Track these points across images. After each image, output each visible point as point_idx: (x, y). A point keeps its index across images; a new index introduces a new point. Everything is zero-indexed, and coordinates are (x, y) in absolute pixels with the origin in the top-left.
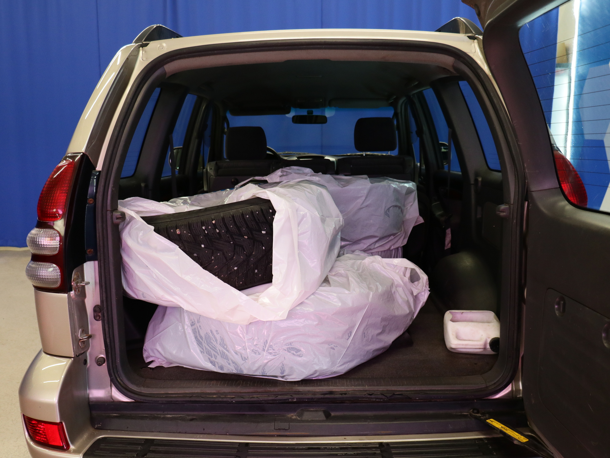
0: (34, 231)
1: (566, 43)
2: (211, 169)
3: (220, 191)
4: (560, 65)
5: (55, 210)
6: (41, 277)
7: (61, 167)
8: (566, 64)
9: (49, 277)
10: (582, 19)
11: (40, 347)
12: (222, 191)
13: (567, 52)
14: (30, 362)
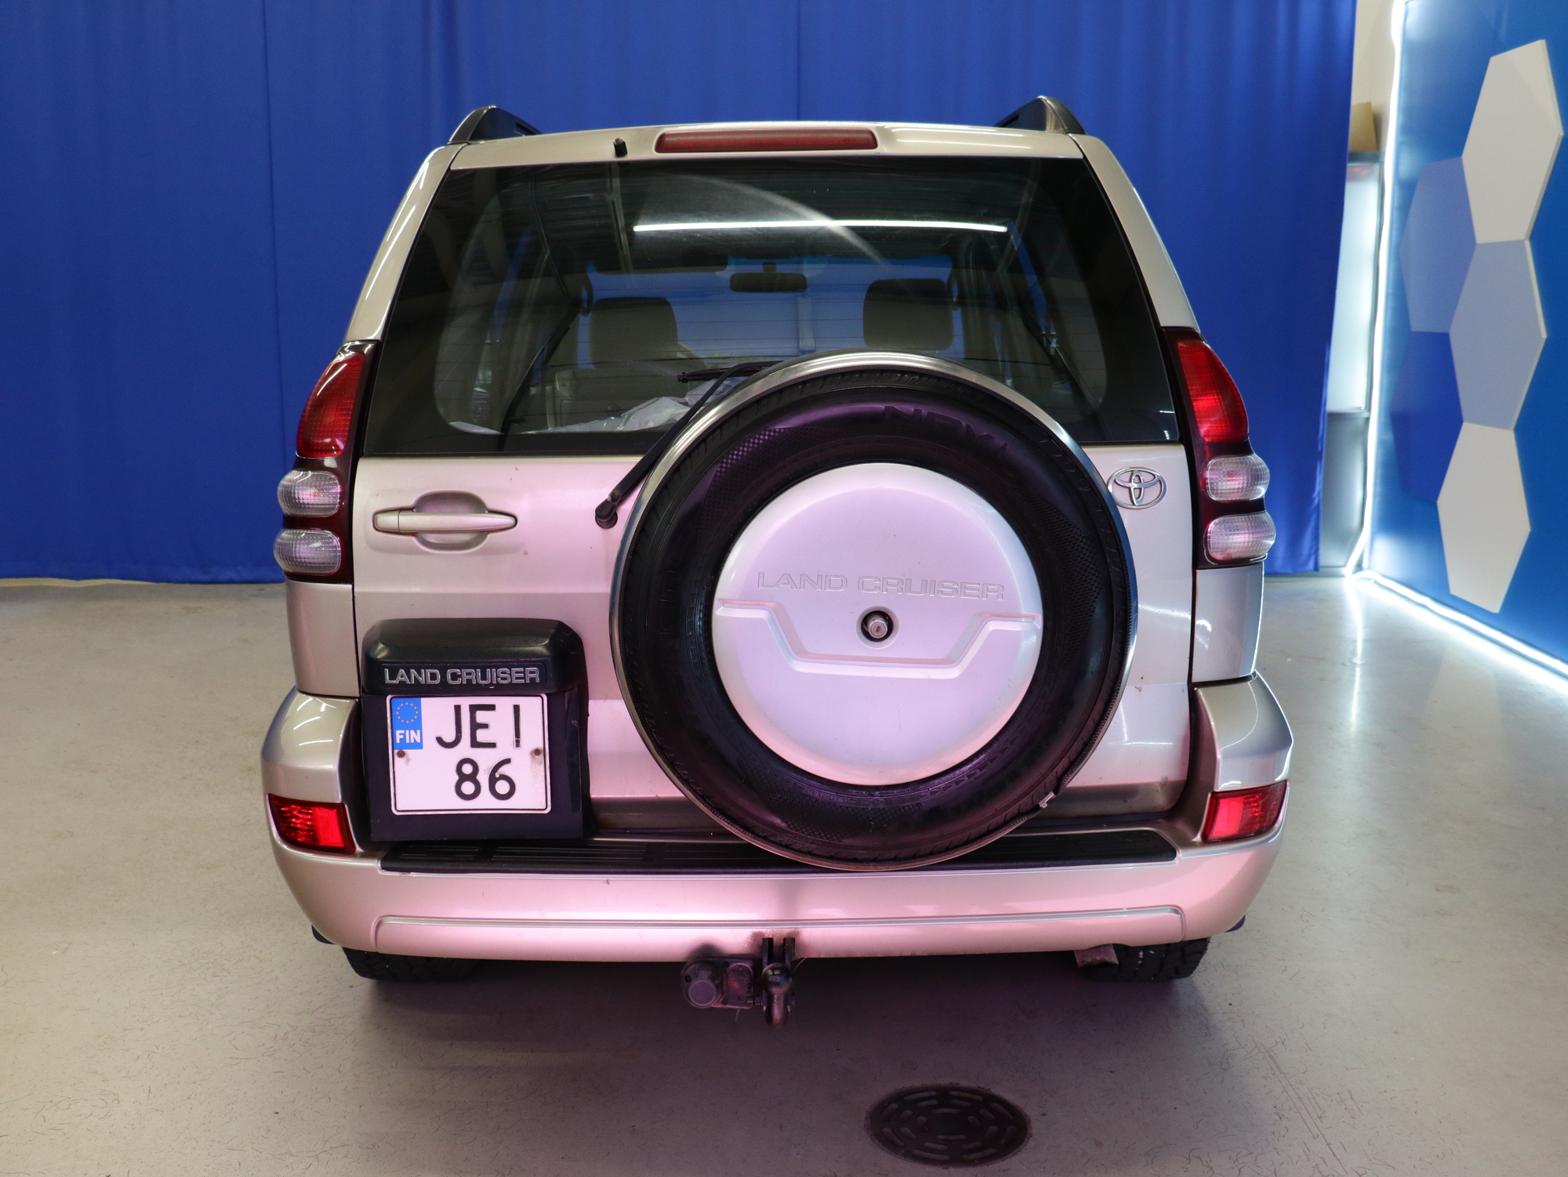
0: (294, 476)
1: (1376, 103)
2: (564, 385)
3: (597, 421)
4: (1356, 157)
5: (328, 440)
6: (299, 560)
7: (338, 365)
8: (1373, 154)
9: (311, 561)
10: (1409, 48)
11: (292, 682)
12: (602, 422)
13: (1377, 123)
14: (274, 712)
